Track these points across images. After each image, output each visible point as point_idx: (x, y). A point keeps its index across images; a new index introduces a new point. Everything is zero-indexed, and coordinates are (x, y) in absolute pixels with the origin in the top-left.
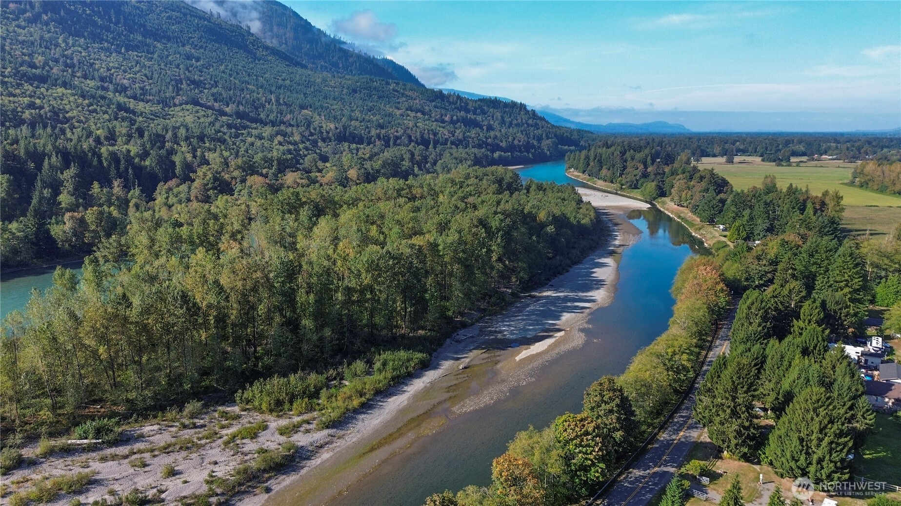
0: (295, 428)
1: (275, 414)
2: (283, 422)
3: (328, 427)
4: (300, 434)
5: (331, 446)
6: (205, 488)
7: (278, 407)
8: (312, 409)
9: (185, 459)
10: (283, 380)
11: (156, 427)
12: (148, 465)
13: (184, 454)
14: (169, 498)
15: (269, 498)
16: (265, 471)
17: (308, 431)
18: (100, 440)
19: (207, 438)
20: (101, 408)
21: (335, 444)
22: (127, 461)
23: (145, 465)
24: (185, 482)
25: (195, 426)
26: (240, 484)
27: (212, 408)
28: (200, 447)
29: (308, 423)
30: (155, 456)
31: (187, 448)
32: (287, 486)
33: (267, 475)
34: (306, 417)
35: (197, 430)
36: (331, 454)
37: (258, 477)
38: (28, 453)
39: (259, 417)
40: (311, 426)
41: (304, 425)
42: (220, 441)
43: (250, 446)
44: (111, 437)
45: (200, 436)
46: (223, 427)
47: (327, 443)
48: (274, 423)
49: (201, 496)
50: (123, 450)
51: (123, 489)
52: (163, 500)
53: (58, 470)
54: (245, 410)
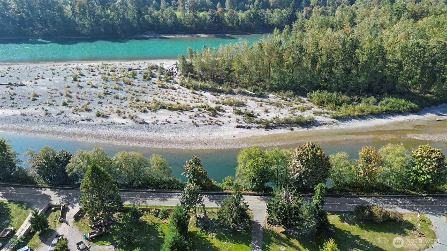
0: (320, 114)
1: (318, 106)
2: (318, 110)
3: (334, 118)
4: (321, 116)
5: (330, 126)
6: (270, 120)
7: (321, 104)
8: (335, 109)
9: (274, 109)
10: (330, 94)
11: (274, 96)
12: (262, 106)
13: (276, 107)
14: (259, 118)
15: (291, 132)
16: (295, 123)
17: (325, 117)
18: (254, 94)
19: (287, 105)
20: (263, 84)
21: (332, 126)
22: (258, 103)
23: (261, 106)
24: (268, 115)
25: (286, 100)
26: (283, 123)
27: (297, 96)
28: (282, 107)
29: (328, 113)
30: (266, 104)
31: (278, 106)
32: (301, 131)
33: (295, 125)
34: (328, 111)
35: (286, 101)
36: (328, 128)
37: (291, 124)
39: (311, 105)
40: (328, 115)
41: (325, 114)
42: (290, 108)
43: (299, 113)
44: (257, 94)
45: (285, 104)
46: (295, 104)
47: (329, 124)
48: (316, 109)
49: (268, 121)
50: (259, 99)
51: (249, 110)
52: (257, 118)
53: (239, 98)
54: (308, 101)
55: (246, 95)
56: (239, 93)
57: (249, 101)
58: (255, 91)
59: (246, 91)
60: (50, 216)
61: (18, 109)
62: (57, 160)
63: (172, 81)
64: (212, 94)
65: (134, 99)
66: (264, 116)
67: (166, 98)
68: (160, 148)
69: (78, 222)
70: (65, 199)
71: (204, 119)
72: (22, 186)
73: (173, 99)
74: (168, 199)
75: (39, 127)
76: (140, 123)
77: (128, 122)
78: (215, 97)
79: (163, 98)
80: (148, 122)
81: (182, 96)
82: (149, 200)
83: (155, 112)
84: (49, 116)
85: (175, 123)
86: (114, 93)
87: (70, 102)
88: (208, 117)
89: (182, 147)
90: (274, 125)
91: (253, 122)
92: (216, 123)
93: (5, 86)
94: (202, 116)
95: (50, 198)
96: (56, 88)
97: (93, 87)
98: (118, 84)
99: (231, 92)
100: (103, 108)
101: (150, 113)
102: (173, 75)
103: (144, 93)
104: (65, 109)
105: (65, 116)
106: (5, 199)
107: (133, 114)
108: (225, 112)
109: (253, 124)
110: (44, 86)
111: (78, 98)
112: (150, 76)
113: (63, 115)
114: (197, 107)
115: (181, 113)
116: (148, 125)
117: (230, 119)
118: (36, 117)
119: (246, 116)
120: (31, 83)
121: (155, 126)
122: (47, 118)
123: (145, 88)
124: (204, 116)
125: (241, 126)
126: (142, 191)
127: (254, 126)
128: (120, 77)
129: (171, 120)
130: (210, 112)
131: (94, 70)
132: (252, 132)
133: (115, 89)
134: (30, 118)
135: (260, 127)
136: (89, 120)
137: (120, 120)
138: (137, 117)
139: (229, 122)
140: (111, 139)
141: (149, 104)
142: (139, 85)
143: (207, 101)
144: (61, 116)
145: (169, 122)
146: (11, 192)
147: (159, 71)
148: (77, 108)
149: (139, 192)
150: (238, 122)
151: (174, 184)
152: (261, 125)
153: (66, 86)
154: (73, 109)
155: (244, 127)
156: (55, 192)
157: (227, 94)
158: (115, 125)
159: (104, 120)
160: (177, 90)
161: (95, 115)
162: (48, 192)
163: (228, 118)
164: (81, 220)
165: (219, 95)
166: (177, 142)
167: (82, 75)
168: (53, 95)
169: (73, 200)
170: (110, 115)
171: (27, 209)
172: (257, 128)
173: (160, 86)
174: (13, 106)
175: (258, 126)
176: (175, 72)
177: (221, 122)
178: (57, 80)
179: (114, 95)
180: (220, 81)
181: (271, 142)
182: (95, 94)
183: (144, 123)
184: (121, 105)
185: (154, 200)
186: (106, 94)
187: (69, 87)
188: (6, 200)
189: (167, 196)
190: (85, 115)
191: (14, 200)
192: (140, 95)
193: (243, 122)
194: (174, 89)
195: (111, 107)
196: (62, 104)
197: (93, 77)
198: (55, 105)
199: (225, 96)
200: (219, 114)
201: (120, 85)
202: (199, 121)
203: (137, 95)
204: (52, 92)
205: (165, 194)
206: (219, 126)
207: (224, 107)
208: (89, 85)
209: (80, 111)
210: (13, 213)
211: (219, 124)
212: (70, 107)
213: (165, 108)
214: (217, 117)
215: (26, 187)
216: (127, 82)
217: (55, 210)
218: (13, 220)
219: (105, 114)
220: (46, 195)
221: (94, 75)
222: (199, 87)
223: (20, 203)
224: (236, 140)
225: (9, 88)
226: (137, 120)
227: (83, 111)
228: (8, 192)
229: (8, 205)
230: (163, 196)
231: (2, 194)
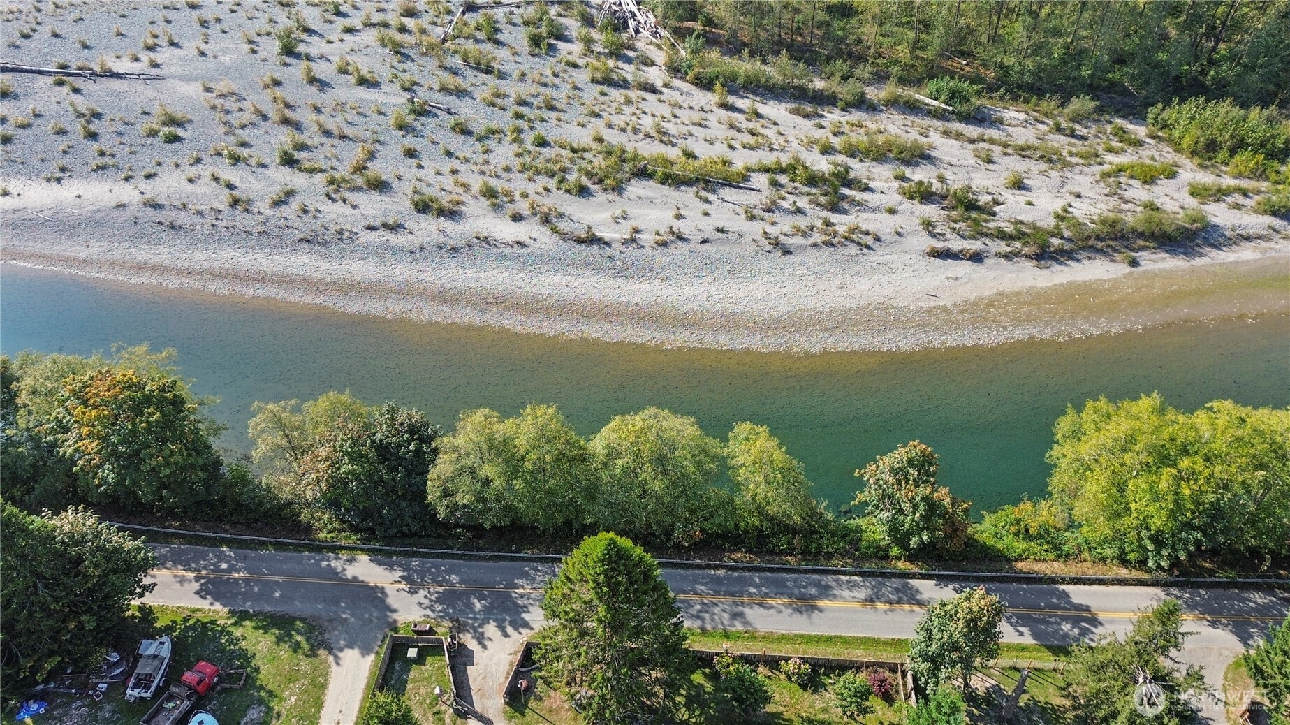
0: (1220, 194)
1: (1197, 160)
2: (1206, 178)
3: (1274, 214)
4: (1222, 205)
5: (1263, 244)
6: (1050, 223)
7: (1207, 151)
8: (1260, 174)
9: (1041, 173)
10: (1237, 112)
11: (1022, 116)
12: (993, 162)
13: (1043, 166)
14: (1002, 214)
15: (1131, 273)
16: (1142, 235)
17: (1237, 206)
18: (951, 108)
19: (1081, 157)
20: (967, 65)
21: (1272, 244)
22: (971, 146)
23: (990, 161)
24: (1030, 204)
25: (1072, 134)
26: (1098, 238)
27: (1107, 117)
28: (1067, 165)
29: (1245, 194)
30: (1006, 154)
31: (1050, 160)
32: (1165, 270)
33: (1141, 243)
34: (1245, 184)
35: (1073, 141)
36: (1257, 255)
37: (1128, 239)
38: (873, 93)
39: (1168, 155)
40: (1246, 202)
41: (1236, 195)
42: (1097, 169)
43: (1137, 192)
44: (964, 108)
45: (1074, 150)
46: (1110, 150)
47: (1259, 237)
48: (1191, 173)
49: (1041, 229)
50: (972, 131)
51: (956, 182)
52: (994, 214)
53: (895, 127)
54: (1153, 137)
55: (917, 114)
56: (893, 103)
57: (935, 138)
58: (953, 96)
59: (917, 97)
60: (409, 686)
61: (127, 179)
63: (631, 54)
64: (795, 112)
65: (529, 137)
66: (1013, 208)
67: (636, 131)
68: (679, 349)
69: (523, 714)
70: (438, 600)
71: (803, 223)
72: (263, 545)
73: (663, 136)
74: (821, 604)
75: (224, 255)
76: (580, 241)
77: (534, 236)
78: (809, 123)
79: (623, 130)
80: (607, 235)
81: (690, 119)
82: (750, 605)
83: (620, 194)
84: (247, 210)
85: (704, 242)
86: (449, 112)
87: (302, 147)
88: (816, 216)
89: (760, 343)
90: (1067, 246)
91: (987, 235)
92: (853, 241)
93: (51, 80)
94: (792, 208)
95: (382, 601)
96: (234, 87)
97: (363, 82)
98: (446, 68)
99: (861, 103)
100: (428, 173)
101: (601, 197)
102: (626, 26)
103: (551, 108)
104: (296, 180)
105: (305, 212)
106: (218, 606)
107: (547, 203)
108: (872, 190)
109: (987, 241)
110: (189, 79)
111: (328, 133)
112: (550, 34)
113: (295, 204)
114: (767, 170)
115: (711, 197)
116: (608, 251)
117: (898, 218)
118: (199, 213)
119: (953, 208)
120: (136, 67)
121: (632, 251)
122: (241, 219)
123: (545, 85)
124: (799, 211)
125: (948, 250)
126: (709, 567)
127: (993, 251)
128: (444, 40)
129: (682, 227)
130: (814, 191)
131: (342, 9)
132: (992, 275)
133: (444, 89)
134: (183, 219)
135: (1017, 254)
136: (394, 228)
137: (505, 230)
138: (560, 215)
139: (899, 234)
140: (495, 309)
141: (586, 155)
142: (524, 75)
143: (787, 141)
144: (290, 211)
145: (681, 238)
146: (228, 571)
147: (575, 12)
148: (337, 175)
149: (699, 567)
150: (932, 235)
151: (818, 532)
152: (1018, 244)
153: (267, 80)
154: (320, 178)
155: (956, 256)
156: (390, 567)
157: (847, 107)
158: (495, 250)
159: (448, 225)
160: (661, 93)
161: (408, 204)
162: (364, 569)
163: (887, 216)
164: (532, 703)
165: (822, 116)
166: (728, 321)
167: (307, 30)
168: (235, 119)
169: (470, 606)
170: (463, 208)
171: (313, 654)
172: (1007, 257)
173: (598, 75)
174: (103, 167)
175: (1009, 249)
176: (633, 16)
177: (867, 233)
178: (224, 51)
179: (452, 120)
180: (806, 56)
181: (1073, 318)
182: (380, 113)
183: (592, 240)
184: (486, 162)
185: (772, 607)
186: (420, 114)
187: (277, 83)
188: (218, 611)
189: (814, 591)
190: (373, 206)
191: (249, 607)
192: (543, 120)
193: (949, 234)
194: (652, 90)
195: (454, 172)
196: (278, 160)
197: (347, 37)
198: (253, 162)
199: (843, 120)
200: (853, 202)
201: (455, 72)
202: (787, 229)
203: (529, 120)
204: (230, 104)
205: (804, 579)
206: (865, 251)
207: (859, 169)
208: (346, 72)
209: (350, 190)
210: (267, 675)
211: (864, 242)
212: (312, 171)
213: (651, 176)
214: (845, 212)
215: (279, 547)
216: (479, 63)
217: (420, 660)
218: (274, 704)
219: (445, 201)
220: (364, 586)
221: (350, 30)
222: (741, 80)
223: (281, 624)
224: (944, 309)
225: (65, 89)
226: (563, 225)
227: (359, 189)
228: (217, 570)
229: (238, 632)
230: (799, 588)
231: (198, 579)
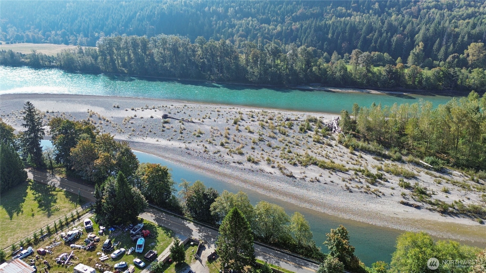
6: (450, 203)
9: (458, 190)
11: (460, 174)
12: (440, 184)
13: (460, 188)
14: (434, 197)
15: (479, 226)
18: (432, 167)
19: (477, 189)
20: (446, 156)
22: (435, 178)
23: (439, 183)
24: (447, 197)
25: (478, 182)
26: (469, 211)
28: (469, 190)
30: (447, 183)
31: (464, 187)
35: (477, 184)
37: (481, 214)
38: (404, 158)
42: (482, 193)
44: (437, 167)
45: (475, 186)
49: (447, 204)
50: (438, 174)
51: (422, 185)
52: (431, 197)
53: (409, 168)
55: (419, 166)
56: (411, 162)
57: (422, 174)
58: (432, 163)
59: (421, 161)
60: (188, 250)
61: (184, 143)
62: (205, 195)
63: (329, 137)
64: (375, 159)
65: (286, 150)
66: (441, 197)
67: (319, 154)
68: (303, 207)
69: (210, 264)
70: (204, 236)
71: (360, 185)
72: (172, 215)
73: (327, 157)
74: (303, 267)
75: (197, 162)
76: (288, 176)
77: (275, 172)
78: (378, 162)
79: (316, 153)
80: (296, 176)
81: (338, 154)
82: (283, 261)
83: (306, 167)
84: (207, 153)
85: (325, 183)
86: (268, 141)
87: (227, 143)
88: (365, 184)
89: (329, 212)
90: (455, 211)
91: (425, 202)
92: (374, 193)
93: (178, 121)
94: (358, 181)
95: (191, 232)
96: (218, 129)
97: (250, 132)
98: (273, 132)
99: (399, 160)
100: (255, 154)
101: (300, 167)
102: (332, 130)
103: (297, 145)
104: (222, 149)
105: (220, 156)
106: (156, 223)
107: (282, 165)
108: (389, 182)
109: (424, 204)
110: (209, 126)
111: (235, 141)
112: (307, 129)
113: (219, 154)
114: (354, 170)
115: (334, 173)
116: (295, 180)
117: (394, 191)
118: (196, 152)
119: (416, 192)
120: (199, 121)
121: (302, 181)
122: (205, 155)
123: (299, 140)
124: (360, 182)
125: (408, 203)
126: (276, 250)
127: (425, 207)
128: (277, 126)
129: (321, 179)
130: (368, 178)
131: (254, 116)
132: (422, 214)
133: (270, 137)
134: (192, 152)
135: (435, 210)
136: (240, 163)
137: (268, 169)
138: (285, 169)
139: (392, 195)
140: (256, 186)
141: (301, 157)
142: (294, 137)
143: (367, 165)
144: (217, 155)
145: (318, 181)
146: (162, 217)
147: (317, 124)
148: (232, 150)
149: (274, 249)
150: (404, 198)
151: (312, 252)
152: (436, 207)
153: (227, 128)
154: (228, 150)
155: (411, 205)
156: (197, 227)
157: (394, 160)
158: (263, 173)
159: (254, 165)
160: (333, 147)
161: (246, 159)
162: (191, 225)
163: (391, 190)
164: (214, 262)
165: (384, 161)
166: (323, 205)
167: (242, 119)
168: (214, 135)
169: (210, 239)
170: (260, 162)
171: (171, 237)
172: (430, 210)
173: (316, 140)
174: (180, 139)
175: (431, 208)
176: (335, 128)
177: (381, 192)
178: (220, 121)
179: (267, 143)
180: (387, 145)
181: (447, 232)
182: (250, 139)
183: (291, 176)
184: (272, 154)
185: (289, 264)
186: (260, 141)
187: (229, 129)
188: (156, 224)
189: (303, 264)
190: (237, 158)
191: (163, 225)
192: (293, 147)
193: (411, 199)
194: (331, 145)
195: (262, 154)
196: (220, 144)
197: (252, 122)
198: (214, 144)
199: (390, 163)
200: (380, 183)
201: (275, 133)
202: (354, 186)
203: (289, 147)
204: (214, 132)
205: (302, 261)
206: (378, 197)
207: (387, 176)
208: (247, 129)
209: (234, 153)
210: (159, 238)
211: (378, 195)
212: (226, 148)
213: (317, 165)
214: (376, 186)
215: (175, 216)
216: (282, 132)
217: (193, 246)
218: (158, 244)
219: (256, 160)
220: (189, 228)
221: (253, 121)
222: (360, 147)
223: (167, 230)
224: (398, 219)
225: (181, 123)
226: (285, 171)
227: (236, 154)
228: (160, 217)
229: (158, 229)
230: (299, 262)
231: (155, 217)
